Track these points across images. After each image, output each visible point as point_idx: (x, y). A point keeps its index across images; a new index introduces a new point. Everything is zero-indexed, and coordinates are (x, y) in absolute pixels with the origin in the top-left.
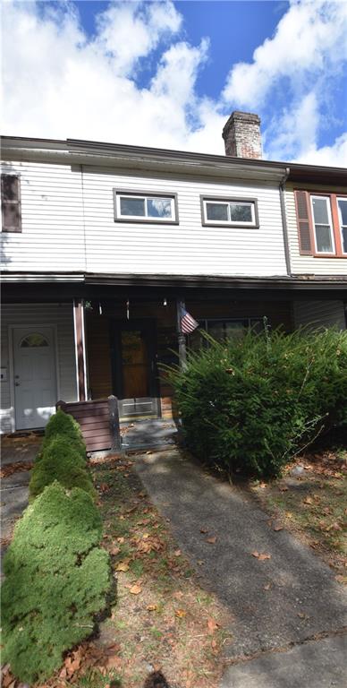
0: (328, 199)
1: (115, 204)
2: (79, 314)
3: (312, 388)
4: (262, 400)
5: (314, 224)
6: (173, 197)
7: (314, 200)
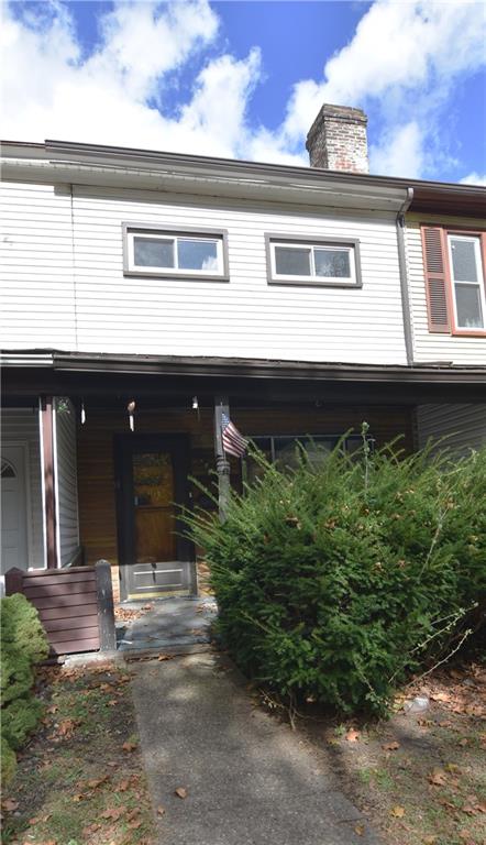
0: (477, 241)
1: (124, 248)
2: (48, 423)
3: (448, 558)
4: (350, 580)
5: (453, 282)
6: (221, 237)
7: (453, 242)
